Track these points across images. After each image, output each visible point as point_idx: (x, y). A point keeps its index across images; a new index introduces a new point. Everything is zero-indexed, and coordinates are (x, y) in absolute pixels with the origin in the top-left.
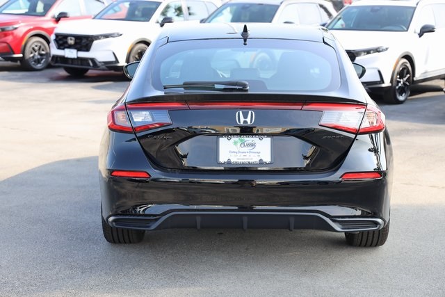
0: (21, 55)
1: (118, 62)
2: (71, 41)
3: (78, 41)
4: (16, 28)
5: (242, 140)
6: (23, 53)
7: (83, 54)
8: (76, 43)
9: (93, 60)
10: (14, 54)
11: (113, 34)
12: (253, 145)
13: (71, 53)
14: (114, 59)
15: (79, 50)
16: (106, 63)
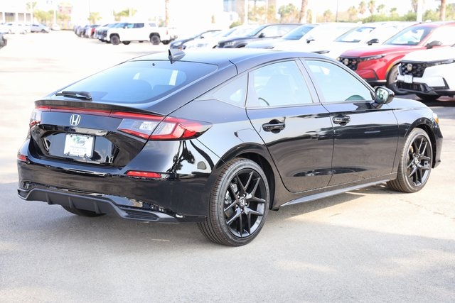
0: (385, 81)
1: (448, 88)
2: (410, 68)
3: (415, 67)
4: (383, 57)
5: (78, 138)
6: (388, 78)
7: (417, 80)
8: (413, 69)
9: (424, 85)
10: (378, 79)
11: (447, 60)
12: (83, 142)
13: (408, 79)
14: (443, 85)
15: (414, 76)
16: (436, 88)
